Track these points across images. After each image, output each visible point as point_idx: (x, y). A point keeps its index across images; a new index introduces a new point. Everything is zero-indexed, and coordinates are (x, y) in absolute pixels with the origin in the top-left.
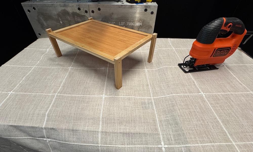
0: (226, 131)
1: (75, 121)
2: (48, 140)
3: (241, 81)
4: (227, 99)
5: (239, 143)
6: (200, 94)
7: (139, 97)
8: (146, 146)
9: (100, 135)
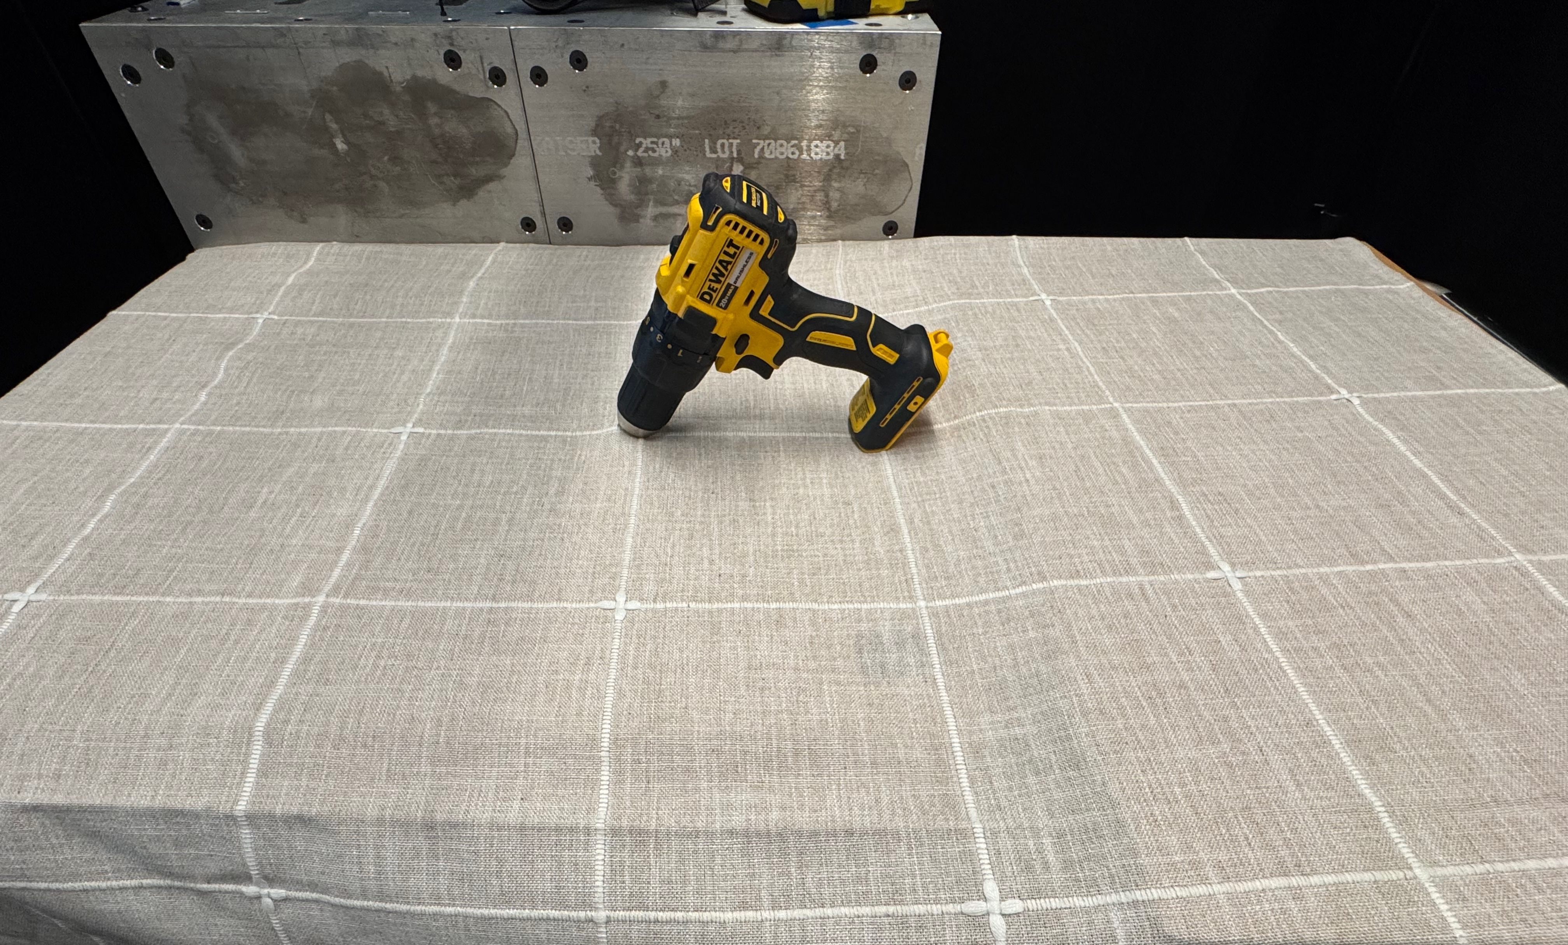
0: (1374, 799)
1: (444, 769)
2: (269, 896)
3: (1457, 491)
4: (1377, 604)
5: (1450, 870)
6: (1211, 574)
7: (844, 606)
8: (891, 909)
9: (600, 852)
